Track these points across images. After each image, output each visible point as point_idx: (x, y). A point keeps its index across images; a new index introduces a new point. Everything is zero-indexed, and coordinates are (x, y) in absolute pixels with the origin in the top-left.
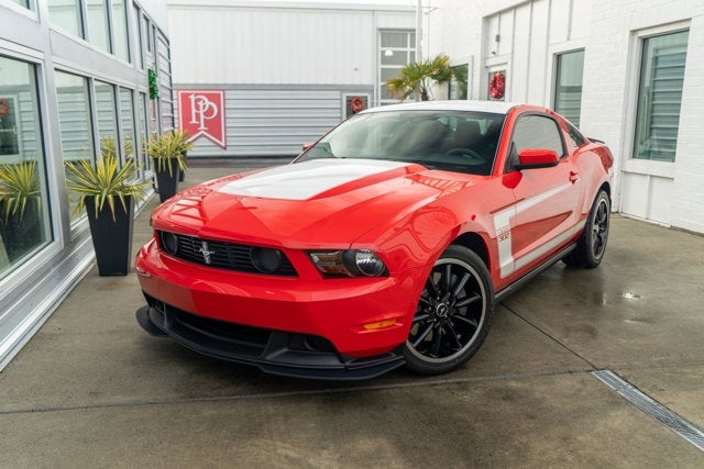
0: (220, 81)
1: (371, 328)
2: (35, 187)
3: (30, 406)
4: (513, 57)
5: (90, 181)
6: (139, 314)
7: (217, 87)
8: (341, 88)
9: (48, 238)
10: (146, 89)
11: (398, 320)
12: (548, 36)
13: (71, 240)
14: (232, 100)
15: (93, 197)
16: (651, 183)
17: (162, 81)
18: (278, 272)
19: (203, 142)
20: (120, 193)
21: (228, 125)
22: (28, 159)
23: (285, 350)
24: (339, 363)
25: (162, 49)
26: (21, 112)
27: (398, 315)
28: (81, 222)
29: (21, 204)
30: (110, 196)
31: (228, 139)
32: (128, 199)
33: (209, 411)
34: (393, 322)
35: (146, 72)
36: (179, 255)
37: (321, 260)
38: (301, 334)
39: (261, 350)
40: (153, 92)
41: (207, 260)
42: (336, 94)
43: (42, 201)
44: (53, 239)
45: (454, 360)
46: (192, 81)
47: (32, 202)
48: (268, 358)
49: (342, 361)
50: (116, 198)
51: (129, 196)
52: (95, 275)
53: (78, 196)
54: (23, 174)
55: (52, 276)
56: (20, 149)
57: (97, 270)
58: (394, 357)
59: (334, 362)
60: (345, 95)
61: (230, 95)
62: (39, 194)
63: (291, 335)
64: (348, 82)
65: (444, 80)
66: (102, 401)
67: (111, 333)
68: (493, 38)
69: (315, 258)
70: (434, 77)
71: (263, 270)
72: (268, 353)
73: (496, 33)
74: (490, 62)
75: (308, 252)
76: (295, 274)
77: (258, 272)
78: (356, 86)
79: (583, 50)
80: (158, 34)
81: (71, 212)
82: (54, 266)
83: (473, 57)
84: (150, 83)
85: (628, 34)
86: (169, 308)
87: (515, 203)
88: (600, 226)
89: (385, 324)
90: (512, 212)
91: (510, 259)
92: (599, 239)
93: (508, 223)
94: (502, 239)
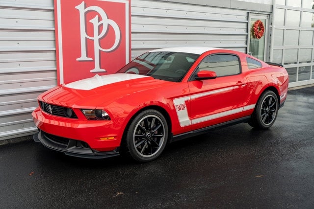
1: (102, 140)
11: (115, 137)
18: (72, 117)
23: (75, 147)
24: (92, 152)
27: (115, 135)
34: (113, 138)
37: (87, 113)
38: (80, 141)
39: (66, 147)
41: (51, 112)
48: (68, 150)
49: (93, 152)
58: (115, 152)
59: (90, 152)
63: (77, 141)
69: (84, 112)
71: (67, 116)
72: (68, 148)
75: (82, 110)
76: (77, 118)
87: (190, 94)
88: (271, 108)
89: (110, 138)
90: (187, 98)
91: (188, 119)
92: (267, 115)
93: (184, 103)
94: (180, 109)
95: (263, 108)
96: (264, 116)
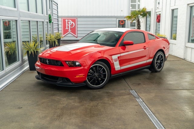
0: (76, 15)
1: (77, 77)
2: (15, 48)
3: (13, 90)
4: (162, 10)
5: (28, 47)
6: (36, 76)
7: (75, 17)
8: (116, 17)
9: (18, 60)
10: (48, 21)
12: (170, 4)
13: (23, 62)
14: (80, 21)
15: (29, 51)
16: (192, 50)
17: (54, 17)
18: (60, 66)
19: (70, 35)
20: (35, 50)
21: (78, 30)
22: (14, 40)
23: (62, 81)
25: (54, 7)
26: (12, 25)
27: (84, 74)
28: (26, 57)
29: (12, 52)
30: (33, 51)
31: (78, 34)
32: (37, 52)
33: (46, 92)
34: (83, 76)
35: (48, 16)
36: (43, 63)
37: (69, 63)
38: (65, 78)
39: (57, 81)
40: (50, 21)
41: (48, 64)
42: (115, 19)
43: (17, 52)
44: (19, 61)
45: (99, 86)
46: (66, 15)
47: (15, 52)
48: (58, 83)
49: (72, 83)
50: (34, 51)
51: (37, 51)
52: (29, 70)
53: (25, 51)
54: (13, 45)
55: (19, 69)
56: (12, 37)
57: (29, 69)
58: (83, 84)
59: (71, 84)
60: (118, 20)
61: (79, 19)
62: (16, 50)
63: (63, 78)
64: (119, 15)
65: (144, 16)
66: (26, 90)
67: (30, 81)
68: (158, 3)
69: (67, 63)
70: (141, 15)
71: (58, 65)
73: (158, 2)
74: (157, 11)
75: (66, 61)
76: (63, 66)
77: (56, 65)
78: (122, 16)
79: (177, 9)
80: (53, 2)
81: (23, 55)
82: (19, 66)
83: (152, 9)
84: (49, 19)
85: (187, 5)
86: (41, 74)
87: (120, 53)
88: (161, 61)
89: (81, 76)
90: (119, 55)
91: (119, 66)
92: (159, 64)
93: (117, 58)
94: (115, 61)
95: (157, 61)
96: (157, 65)
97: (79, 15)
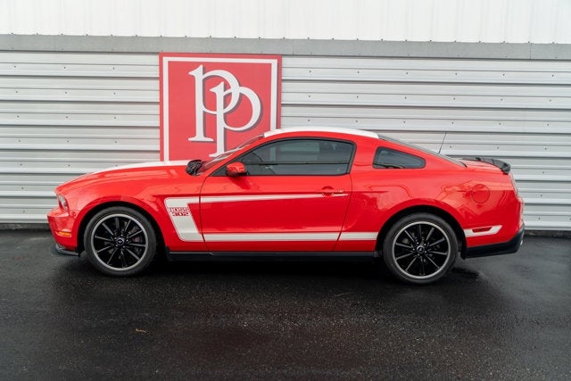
0: (272, 33)
7: (262, 47)
34: (69, 234)
87: (200, 195)
89: (66, 234)
90: (195, 200)
91: (194, 231)
93: (187, 206)
94: (177, 215)
97: (297, 33)
